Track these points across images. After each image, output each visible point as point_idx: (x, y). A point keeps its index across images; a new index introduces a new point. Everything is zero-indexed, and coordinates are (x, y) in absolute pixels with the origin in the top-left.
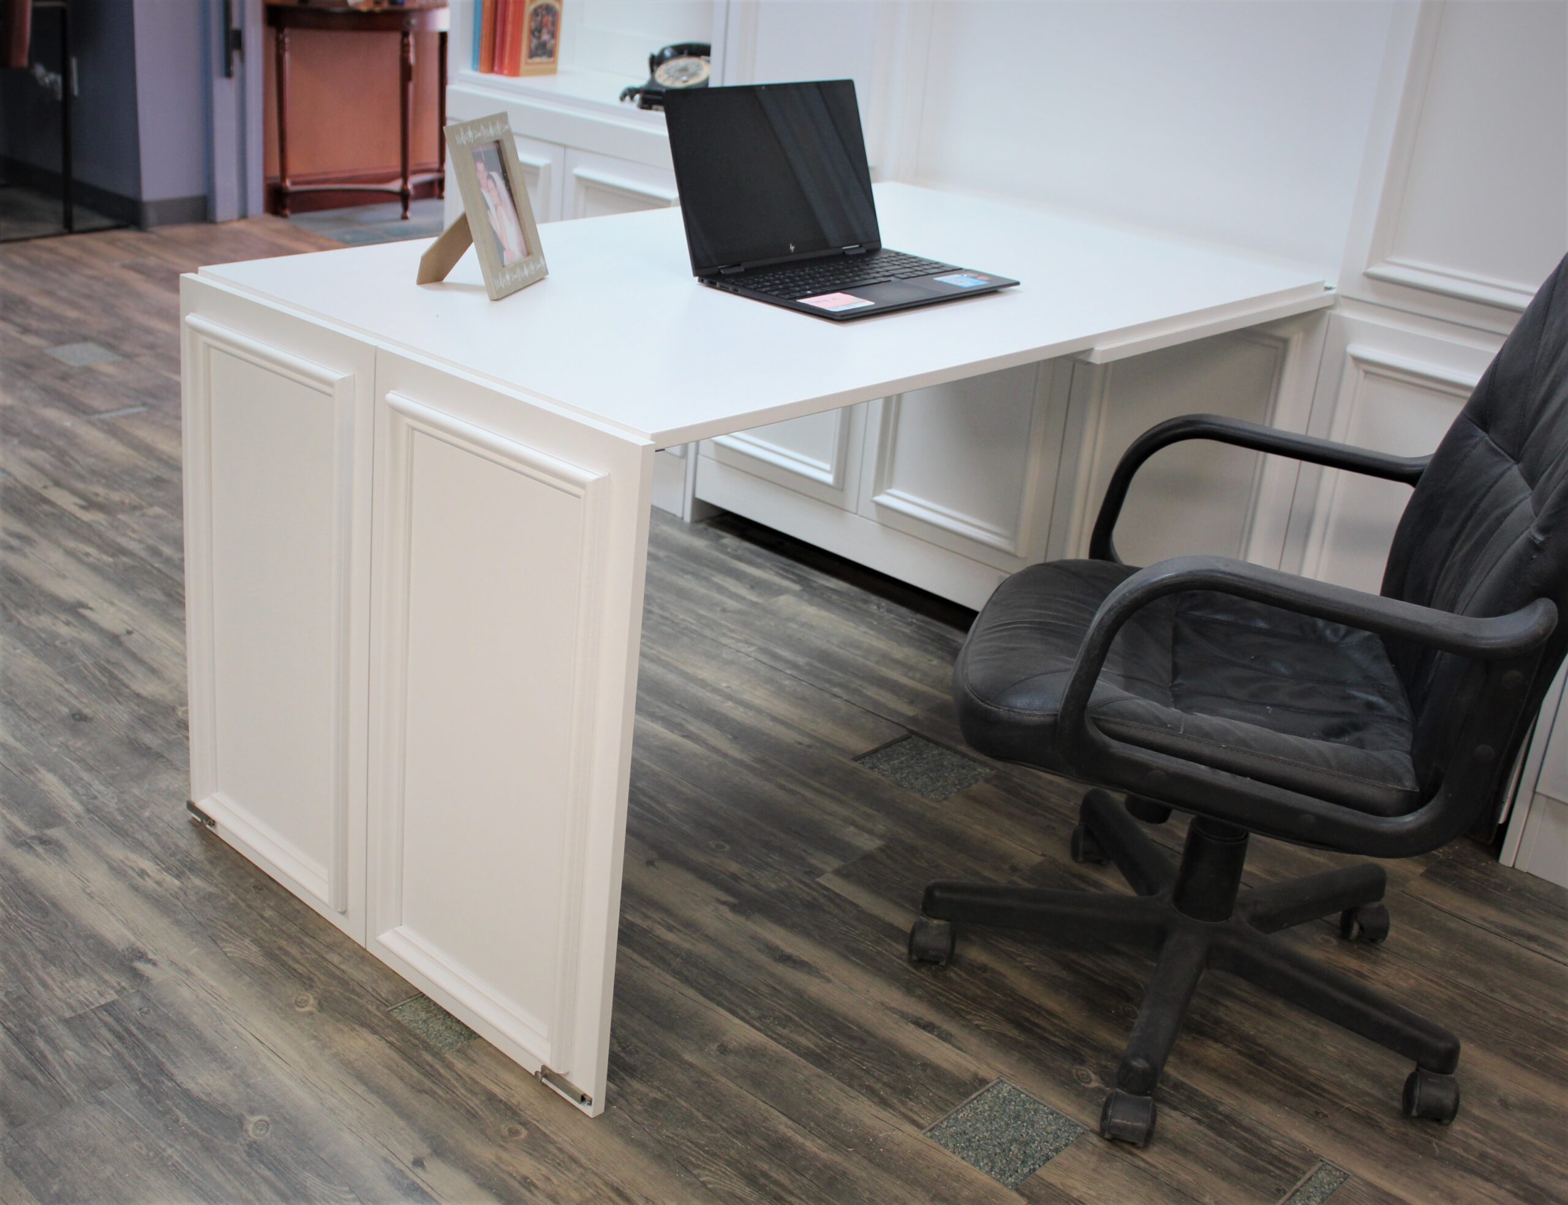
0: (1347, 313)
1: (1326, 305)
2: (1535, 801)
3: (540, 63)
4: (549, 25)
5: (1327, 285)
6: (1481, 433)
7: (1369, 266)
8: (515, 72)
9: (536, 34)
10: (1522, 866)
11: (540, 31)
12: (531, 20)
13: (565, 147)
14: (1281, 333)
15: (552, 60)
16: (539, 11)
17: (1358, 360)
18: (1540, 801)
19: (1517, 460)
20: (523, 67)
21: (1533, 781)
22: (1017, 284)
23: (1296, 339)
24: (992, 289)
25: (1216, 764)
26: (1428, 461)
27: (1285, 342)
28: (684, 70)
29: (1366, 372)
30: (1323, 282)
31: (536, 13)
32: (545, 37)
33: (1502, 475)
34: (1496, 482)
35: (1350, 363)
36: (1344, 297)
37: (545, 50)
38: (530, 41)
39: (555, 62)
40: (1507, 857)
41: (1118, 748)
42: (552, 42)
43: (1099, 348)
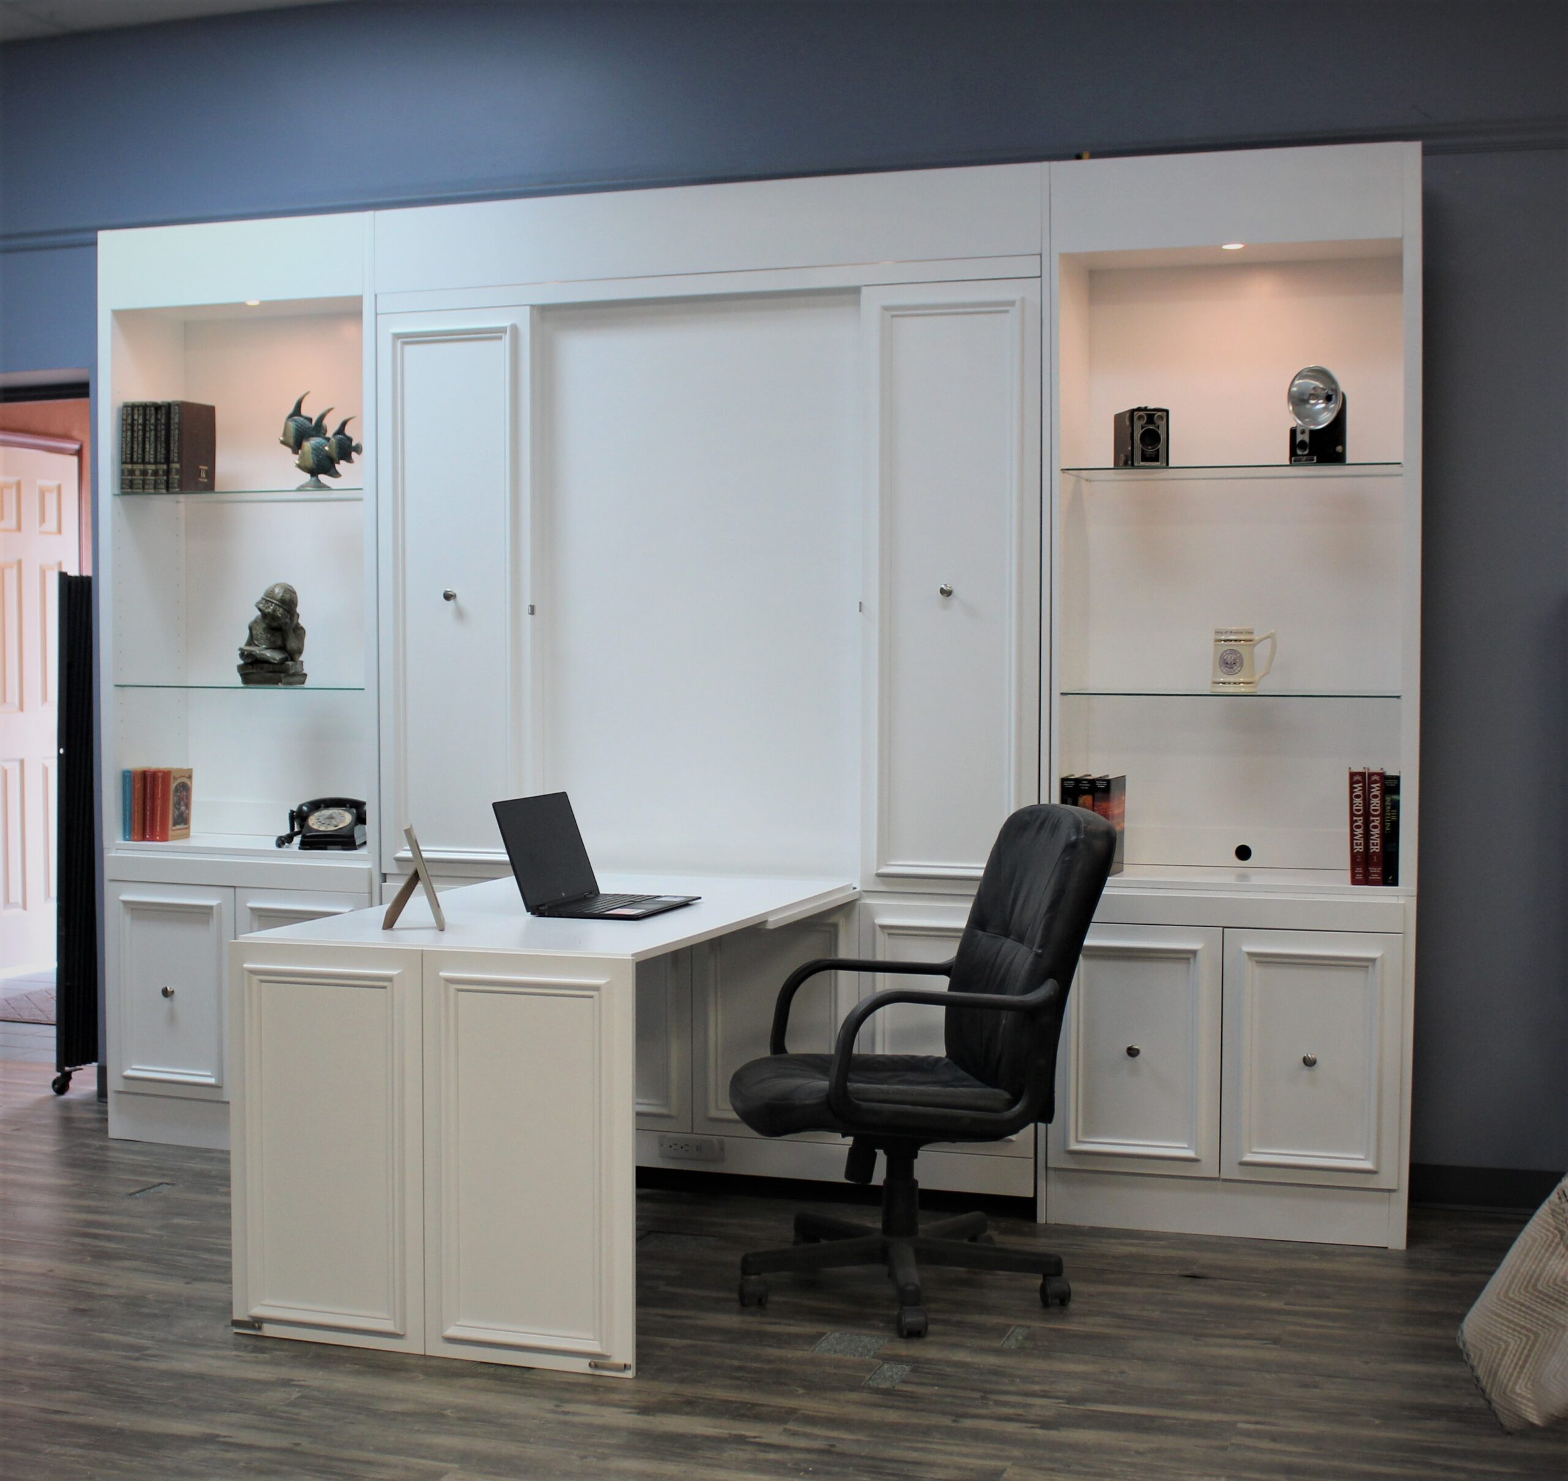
0: (868, 901)
1: (855, 898)
2: (1048, 1175)
3: (180, 829)
4: (185, 799)
5: (854, 886)
6: (980, 933)
7: (878, 869)
8: (164, 838)
9: (177, 806)
10: (1051, 1221)
11: (179, 804)
12: (174, 796)
13: (235, 887)
14: (832, 920)
15: (187, 826)
16: (179, 788)
17: (883, 927)
18: (1051, 1174)
19: (1007, 936)
20: (171, 833)
21: (1044, 1161)
22: (700, 898)
23: (841, 922)
24: (685, 904)
25: (914, 1104)
26: (954, 960)
27: (835, 926)
28: (331, 817)
29: (889, 934)
30: (852, 884)
31: (176, 790)
32: (183, 808)
33: (1002, 946)
34: (1000, 950)
35: (878, 929)
36: (864, 891)
37: (183, 819)
38: (174, 812)
39: (188, 828)
40: (1041, 1219)
41: (864, 1104)
42: (187, 812)
43: (771, 919)
